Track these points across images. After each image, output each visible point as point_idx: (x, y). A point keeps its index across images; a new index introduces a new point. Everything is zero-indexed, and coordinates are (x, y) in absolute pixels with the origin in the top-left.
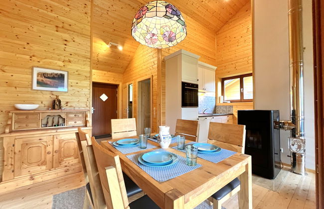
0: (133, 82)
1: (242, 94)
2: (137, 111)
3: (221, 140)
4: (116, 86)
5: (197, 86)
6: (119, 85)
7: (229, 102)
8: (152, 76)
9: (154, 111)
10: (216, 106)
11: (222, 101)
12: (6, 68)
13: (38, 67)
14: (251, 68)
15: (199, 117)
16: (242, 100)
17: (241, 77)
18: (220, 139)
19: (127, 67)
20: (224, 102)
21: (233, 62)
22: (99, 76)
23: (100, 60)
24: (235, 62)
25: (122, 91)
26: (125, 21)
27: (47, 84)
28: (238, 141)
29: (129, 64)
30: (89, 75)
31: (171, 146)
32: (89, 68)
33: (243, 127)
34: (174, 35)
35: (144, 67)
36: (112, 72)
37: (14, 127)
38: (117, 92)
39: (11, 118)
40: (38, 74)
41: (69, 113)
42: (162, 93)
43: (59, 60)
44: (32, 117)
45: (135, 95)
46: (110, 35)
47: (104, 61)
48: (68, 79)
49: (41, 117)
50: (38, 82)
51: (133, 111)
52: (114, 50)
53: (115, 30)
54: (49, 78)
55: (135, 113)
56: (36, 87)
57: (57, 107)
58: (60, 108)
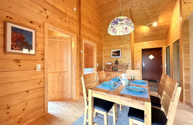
2: (173, 66)
13: (112, 49)
22: (147, 45)
23: (145, 36)
26: (153, 7)
27: (115, 55)
36: (156, 40)
37: (106, 70)
38: (161, 53)
39: (105, 67)
40: (112, 52)
41: (119, 66)
42: (184, 51)
43: (118, 45)
44: (110, 67)
45: (171, 54)
46: (146, 20)
47: (148, 35)
48: (121, 52)
49: (112, 67)
50: (113, 55)
51: (171, 66)
52: (151, 27)
53: (148, 16)
54: (115, 53)
55: (172, 68)
56: (112, 57)
57: (116, 64)
58: (117, 64)
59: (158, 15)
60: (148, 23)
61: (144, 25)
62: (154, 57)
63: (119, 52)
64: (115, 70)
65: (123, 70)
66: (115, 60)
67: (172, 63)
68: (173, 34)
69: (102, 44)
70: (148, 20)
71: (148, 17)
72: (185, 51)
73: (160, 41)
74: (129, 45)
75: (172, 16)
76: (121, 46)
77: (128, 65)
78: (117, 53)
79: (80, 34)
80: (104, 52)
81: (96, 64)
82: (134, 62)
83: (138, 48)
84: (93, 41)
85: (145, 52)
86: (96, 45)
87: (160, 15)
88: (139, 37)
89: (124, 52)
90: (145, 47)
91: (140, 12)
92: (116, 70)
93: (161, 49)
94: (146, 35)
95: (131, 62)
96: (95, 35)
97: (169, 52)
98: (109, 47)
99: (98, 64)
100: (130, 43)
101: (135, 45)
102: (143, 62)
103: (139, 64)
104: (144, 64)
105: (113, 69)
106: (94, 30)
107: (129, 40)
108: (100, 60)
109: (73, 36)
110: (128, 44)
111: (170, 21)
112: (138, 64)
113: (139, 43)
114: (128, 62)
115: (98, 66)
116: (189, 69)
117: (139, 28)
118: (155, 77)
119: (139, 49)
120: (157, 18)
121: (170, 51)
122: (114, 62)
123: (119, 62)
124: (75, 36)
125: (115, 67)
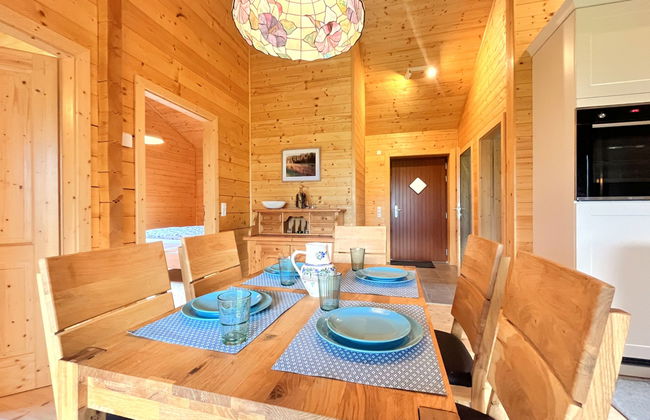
0: (472, 143)
2: (479, 212)
6: (449, 155)
12: (260, 158)
13: (287, 149)
22: (407, 144)
23: (401, 112)
25: (456, 168)
27: (296, 172)
35: (490, 98)
36: (431, 129)
37: (261, 229)
38: (446, 172)
39: (256, 220)
40: (288, 159)
41: (313, 213)
42: (518, 158)
43: (309, 133)
44: (275, 218)
45: (475, 174)
46: (404, 54)
47: (407, 111)
48: (320, 160)
49: (283, 218)
50: (288, 171)
51: (473, 214)
52: (418, 82)
53: (410, 39)
54: (298, 162)
55: (476, 219)
56: (286, 178)
57: (300, 205)
58: (304, 206)
59: (442, 42)
60: (410, 66)
61: (399, 72)
62: (424, 185)
63: (311, 159)
64: (297, 230)
65: (326, 229)
66: (296, 191)
67: (476, 204)
68: (479, 111)
69: (243, 126)
70: (408, 53)
71: (412, 43)
72: (522, 161)
73: (443, 133)
74: (347, 135)
75: (478, 50)
76: (319, 137)
77: (343, 212)
78: (306, 165)
79: (114, 50)
80: (255, 157)
81: (213, 207)
82: (364, 199)
83: (379, 152)
84: (196, 103)
85: (401, 168)
86: (215, 124)
87: (446, 41)
88: (382, 114)
89: (331, 162)
90: (399, 151)
91: (387, 18)
92: (301, 231)
93: (445, 158)
94: (404, 109)
95: (354, 198)
96: (207, 78)
97: (466, 169)
98: (274, 138)
99: (224, 206)
100: (352, 129)
101: (370, 141)
102: (394, 203)
103: (382, 208)
104: (396, 207)
105: (291, 225)
106: (205, 57)
107: (350, 117)
108: (233, 190)
109: (69, 55)
110: (344, 129)
111: (472, 69)
112: (379, 208)
113: (382, 136)
114: (343, 199)
115: (224, 214)
116: (529, 219)
117: (382, 81)
118: (427, 250)
119: (382, 158)
120: (438, 51)
121: (472, 164)
122: (295, 198)
123: (313, 199)
124: (85, 56)
125: (296, 220)
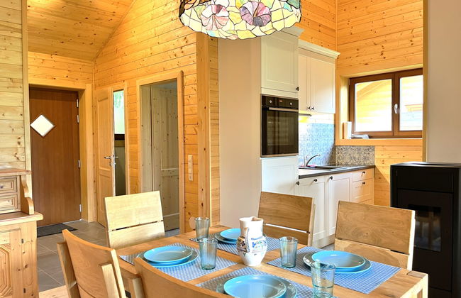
0: (126, 85)
1: (396, 118)
2: (140, 162)
3: (366, 240)
4: (76, 94)
5: (295, 103)
6: (83, 91)
7: (365, 137)
8: (182, 72)
9: (190, 164)
10: (334, 147)
11: (348, 135)
14: (421, 56)
15: (300, 177)
16: (396, 132)
17: (395, 77)
18: (361, 238)
19: (105, 44)
20: (353, 138)
21: (376, 40)
24: (382, 39)
25: (94, 107)
28: (400, 242)
29: (111, 36)
30: (20, 76)
31: (266, 261)
32: (19, 55)
33: (411, 214)
34: (266, 11)
35: (157, 49)
38: (78, 110)
42: (211, 119)
62: (51, 126)
72: (213, 122)
116: (217, 170)
